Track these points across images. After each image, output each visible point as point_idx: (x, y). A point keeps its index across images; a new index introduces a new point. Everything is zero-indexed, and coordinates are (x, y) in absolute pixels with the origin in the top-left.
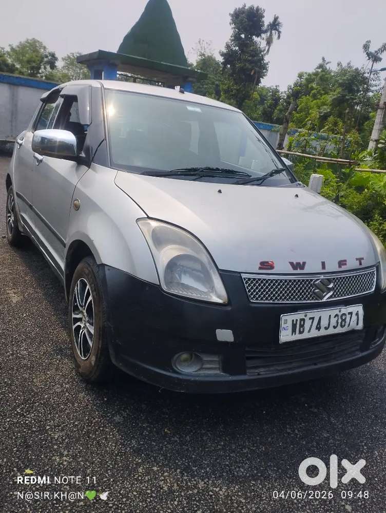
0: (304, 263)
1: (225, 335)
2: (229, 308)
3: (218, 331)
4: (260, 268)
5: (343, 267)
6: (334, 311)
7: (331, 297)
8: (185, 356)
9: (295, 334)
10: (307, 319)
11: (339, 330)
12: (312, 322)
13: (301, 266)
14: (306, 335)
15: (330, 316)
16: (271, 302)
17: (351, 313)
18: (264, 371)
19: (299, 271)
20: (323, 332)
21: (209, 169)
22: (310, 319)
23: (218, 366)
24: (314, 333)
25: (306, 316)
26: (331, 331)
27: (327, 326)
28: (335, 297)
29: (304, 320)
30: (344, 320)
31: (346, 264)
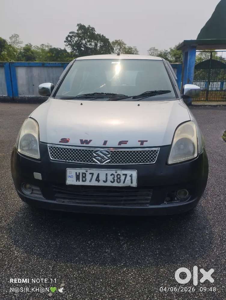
0: (90, 141)
1: (38, 176)
2: (40, 162)
3: (35, 173)
4: (60, 142)
5: (122, 145)
6: (110, 172)
7: (109, 162)
8: (28, 186)
9: (79, 181)
10: (87, 174)
11: (115, 184)
12: (92, 176)
13: (87, 142)
14: (87, 183)
15: (107, 174)
16: (64, 161)
17: (126, 175)
18: (67, 201)
19: (85, 145)
20: (101, 184)
21: (97, 94)
22: (90, 174)
23: (40, 193)
24: (94, 183)
25: (87, 171)
26: (109, 184)
27: (105, 180)
28: (113, 163)
29: (85, 174)
30: (119, 178)
31: (126, 143)
